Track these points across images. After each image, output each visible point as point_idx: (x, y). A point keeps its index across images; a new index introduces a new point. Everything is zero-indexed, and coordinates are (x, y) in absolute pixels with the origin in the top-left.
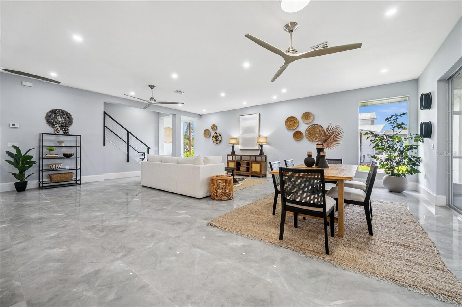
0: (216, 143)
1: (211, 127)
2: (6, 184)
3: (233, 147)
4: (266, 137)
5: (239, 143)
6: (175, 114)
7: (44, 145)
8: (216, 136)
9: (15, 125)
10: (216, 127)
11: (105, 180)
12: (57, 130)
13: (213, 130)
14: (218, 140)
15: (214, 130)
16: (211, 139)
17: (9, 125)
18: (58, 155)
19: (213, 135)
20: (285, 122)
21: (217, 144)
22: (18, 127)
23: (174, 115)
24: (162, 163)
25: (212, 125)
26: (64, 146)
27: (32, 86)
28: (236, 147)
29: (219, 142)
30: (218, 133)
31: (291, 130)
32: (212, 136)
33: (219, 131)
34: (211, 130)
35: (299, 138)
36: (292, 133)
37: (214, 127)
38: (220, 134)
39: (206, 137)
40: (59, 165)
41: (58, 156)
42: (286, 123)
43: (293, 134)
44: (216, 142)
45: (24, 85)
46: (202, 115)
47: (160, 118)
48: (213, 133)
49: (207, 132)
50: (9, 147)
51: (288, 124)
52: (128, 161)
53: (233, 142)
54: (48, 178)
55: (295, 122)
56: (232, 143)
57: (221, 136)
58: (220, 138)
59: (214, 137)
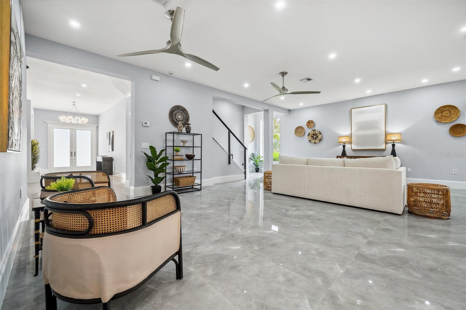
0: (313, 143)
1: (306, 124)
2: (140, 188)
3: (344, 146)
4: (401, 134)
5: (351, 142)
6: (268, 110)
7: (167, 145)
8: (314, 134)
9: (147, 123)
10: (314, 123)
11: (214, 184)
12: (181, 128)
13: (308, 127)
14: (316, 139)
15: (310, 127)
16: (306, 138)
17: (143, 123)
18: (183, 156)
19: (309, 133)
20: (433, 113)
21: (315, 143)
22: (149, 125)
23: (266, 111)
24: (309, 166)
25: (307, 121)
26: (187, 146)
27: (159, 80)
28: (348, 146)
29: (318, 141)
30: (316, 131)
31: (445, 123)
32: (307, 134)
33: (317, 128)
34: (305, 127)
35: (461, 133)
36: (445, 128)
37: (310, 123)
38: (320, 132)
39: (299, 136)
40: (184, 168)
41: (183, 158)
42: (435, 114)
43: (449, 128)
44: (313, 141)
45: (154, 80)
46: (292, 110)
47: (245, 115)
48: (308, 131)
49: (300, 130)
50: (142, 148)
51: (439, 115)
52: (229, 163)
53: (344, 140)
54: (171, 182)
55: (452, 112)
56: (342, 142)
57: (321, 134)
58: (320, 136)
59: (311, 135)
